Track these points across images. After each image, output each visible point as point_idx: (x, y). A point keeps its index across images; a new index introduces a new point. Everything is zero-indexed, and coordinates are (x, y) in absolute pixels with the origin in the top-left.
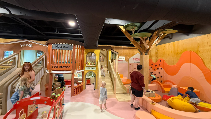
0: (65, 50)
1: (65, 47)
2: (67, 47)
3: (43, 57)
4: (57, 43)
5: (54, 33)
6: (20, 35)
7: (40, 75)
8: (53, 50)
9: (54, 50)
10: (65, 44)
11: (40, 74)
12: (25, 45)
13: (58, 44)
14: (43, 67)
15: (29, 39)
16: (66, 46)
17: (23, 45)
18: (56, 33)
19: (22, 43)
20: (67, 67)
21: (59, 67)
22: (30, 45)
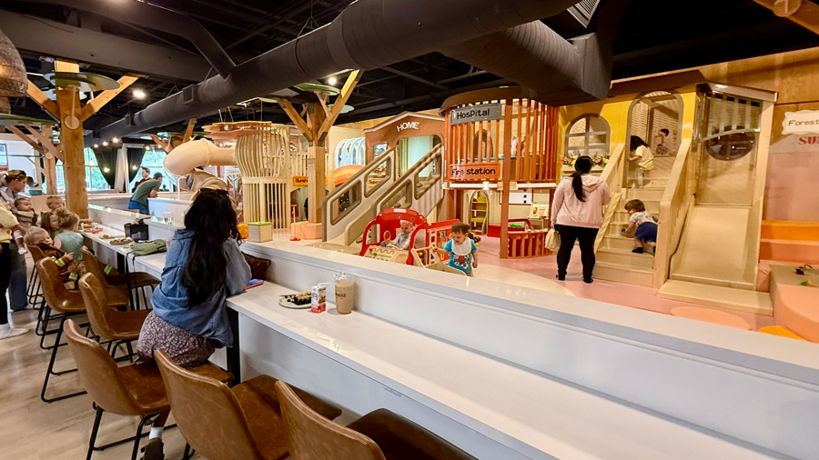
0: (481, 122)
1: (479, 112)
2: (486, 113)
3: (438, 151)
4: (461, 106)
5: (465, 76)
6: (399, 103)
7: (433, 198)
8: (452, 126)
9: (455, 125)
10: (490, 102)
11: (433, 193)
12: (405, 126)
13: (464, 109)
14: (440, 178)
15: (414, 111)
16: (482, 110)
17: (402, 127)
18: (470, 74)
19: (399, 123)
20: (485, 171)
21: (465, 172)
22: (414, 125)
